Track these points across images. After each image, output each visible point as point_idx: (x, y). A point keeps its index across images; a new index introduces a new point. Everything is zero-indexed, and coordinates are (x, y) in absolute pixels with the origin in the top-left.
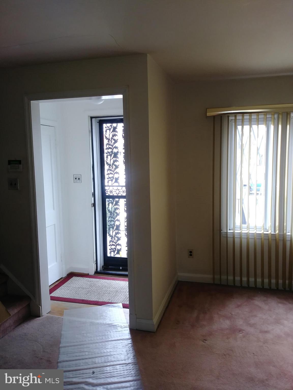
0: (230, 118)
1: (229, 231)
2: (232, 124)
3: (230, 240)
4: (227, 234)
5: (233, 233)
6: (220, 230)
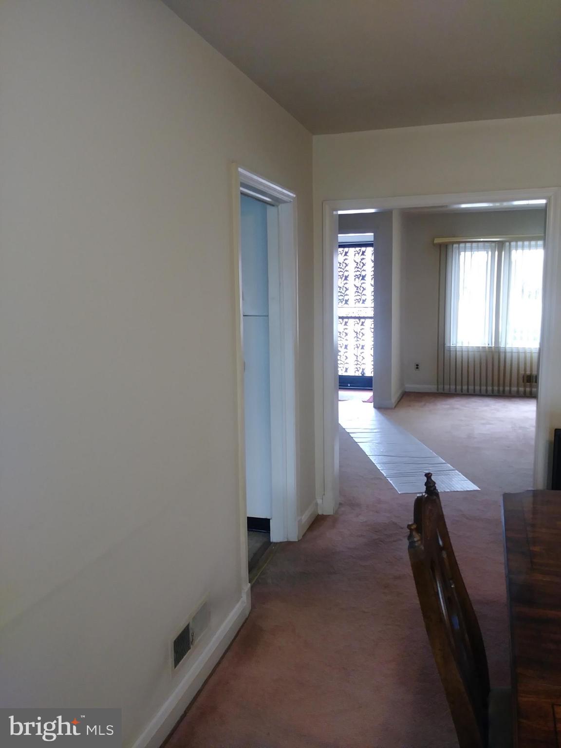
0: (454, 245)
1: (451, 345)
2: (455, 251)
3: (453, 354)
4: (450, 349)
5: (455, 346)
6: (444, 344)
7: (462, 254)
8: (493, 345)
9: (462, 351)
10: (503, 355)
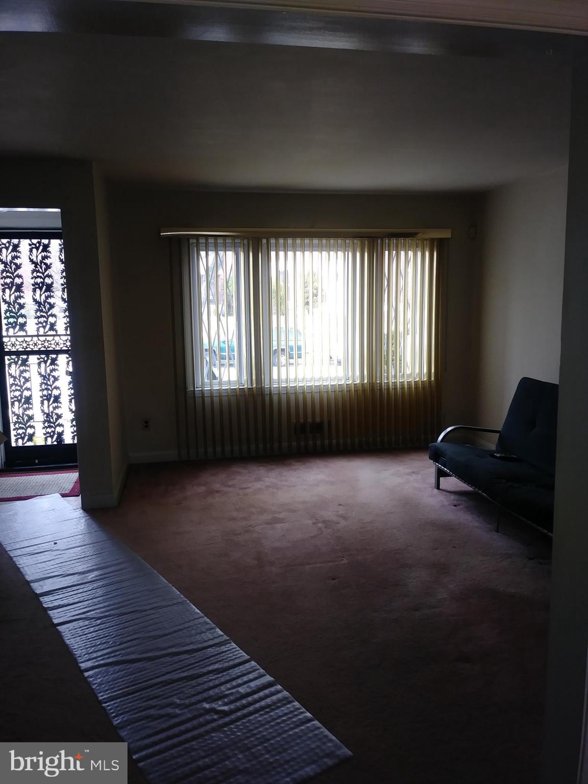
0: (191, 241)
1: (196, 389)
2: (193, 249)
3: (199, 402)
4: (194, 393)
5: (201, 390)
6: (185, 388)
7: (203, 253)
8: (254, 386)
9: (212, 397)
10: (267, 398)
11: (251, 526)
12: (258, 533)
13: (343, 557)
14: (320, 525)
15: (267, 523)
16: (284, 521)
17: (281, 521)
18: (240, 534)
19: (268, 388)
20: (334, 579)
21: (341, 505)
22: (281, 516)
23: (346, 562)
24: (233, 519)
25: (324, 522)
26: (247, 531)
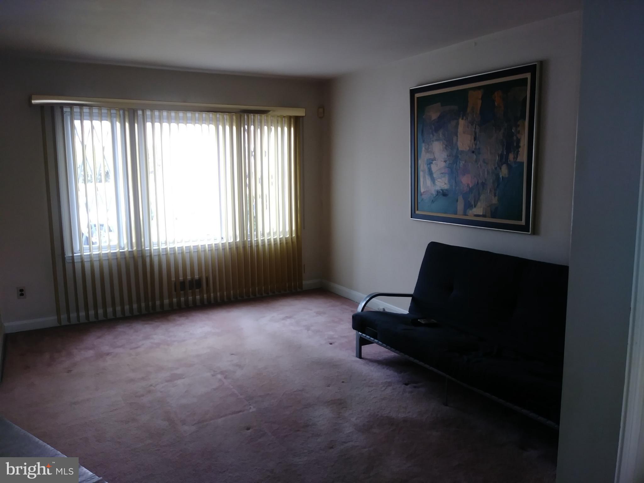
1: (75, 255)
2: (66, 117)
3: (78, 267)
4: (73, 259)
5: (81, 256)
6: (63, 254)
7: (77, 123)
8: (135, 248)
9: (91, 262)
10: (148, 260)
11: (151, 385)
12: (161, 392)
13: (250, 405)
14: (219, 376)
15: (167, 381)
16: (184, 377)
17: (180, 377)
18: (143, 396)
19: (147, 250)
20: (248, 429)
21: (233, 354)
22: (179, 372)
23: (254, 410)
24: (132, 381)
25: (222, 373)
26: (149, 392)
